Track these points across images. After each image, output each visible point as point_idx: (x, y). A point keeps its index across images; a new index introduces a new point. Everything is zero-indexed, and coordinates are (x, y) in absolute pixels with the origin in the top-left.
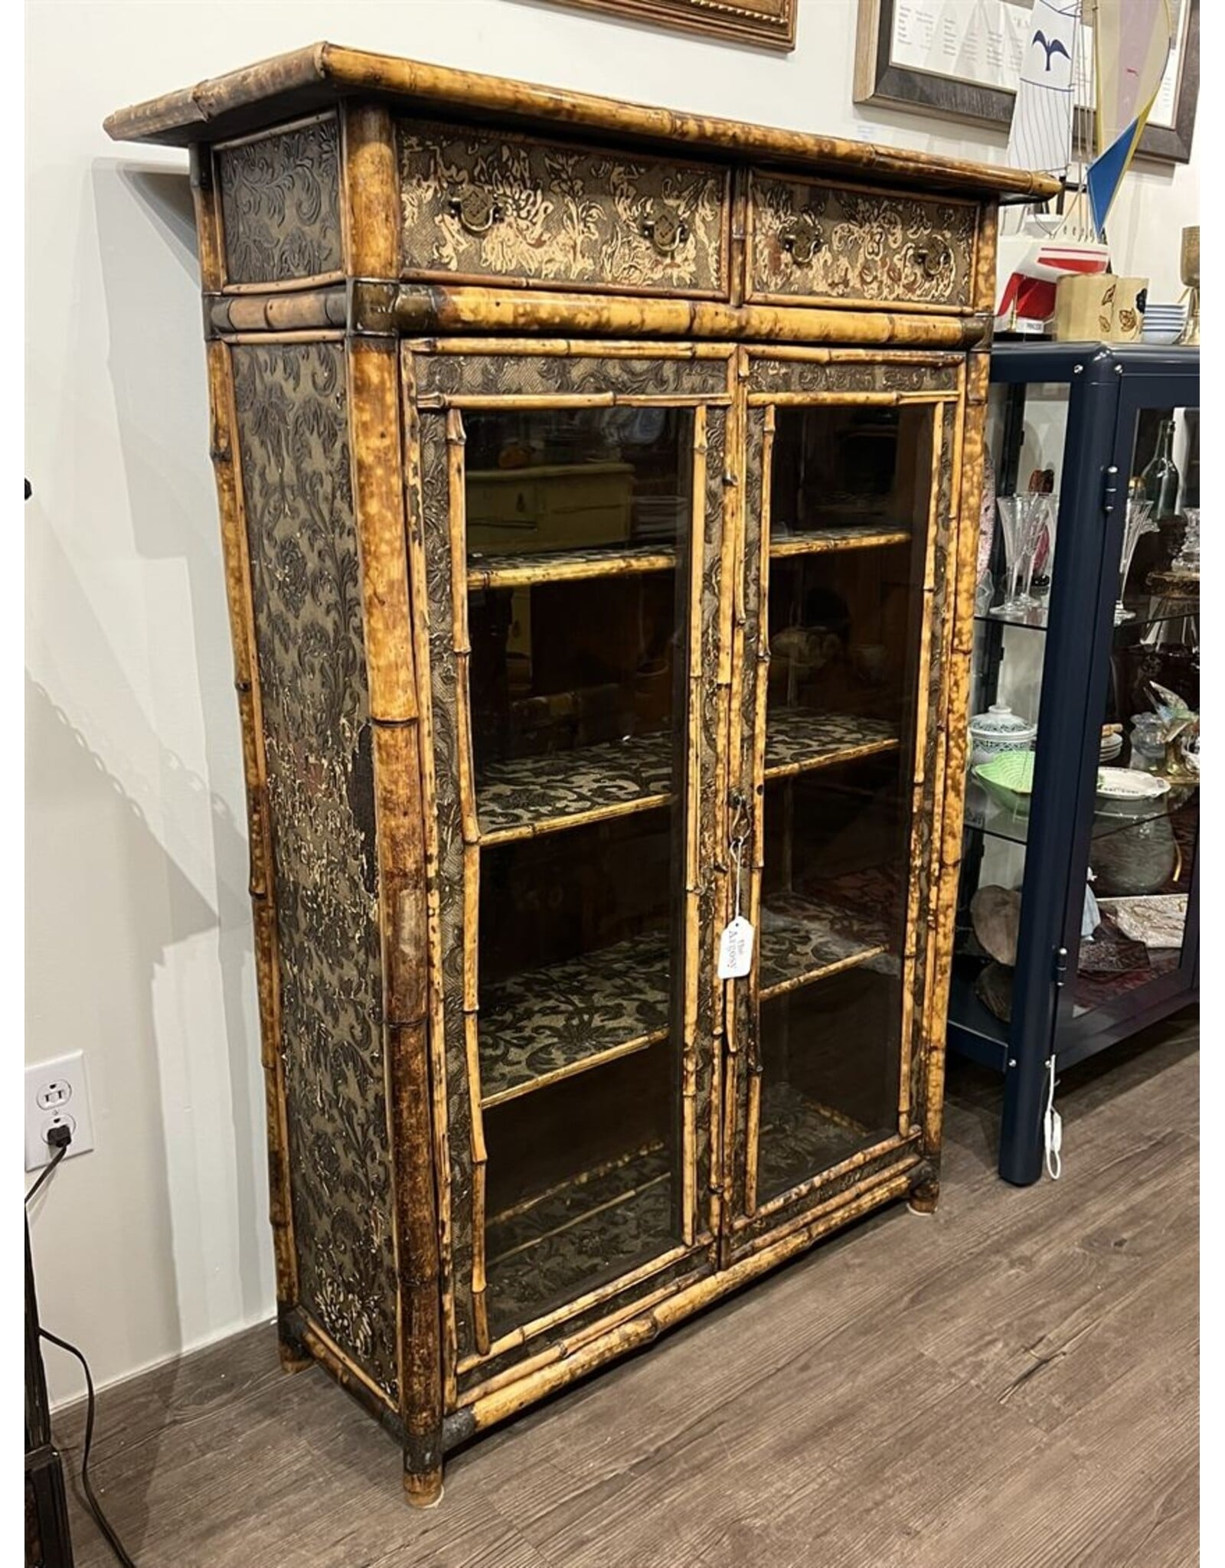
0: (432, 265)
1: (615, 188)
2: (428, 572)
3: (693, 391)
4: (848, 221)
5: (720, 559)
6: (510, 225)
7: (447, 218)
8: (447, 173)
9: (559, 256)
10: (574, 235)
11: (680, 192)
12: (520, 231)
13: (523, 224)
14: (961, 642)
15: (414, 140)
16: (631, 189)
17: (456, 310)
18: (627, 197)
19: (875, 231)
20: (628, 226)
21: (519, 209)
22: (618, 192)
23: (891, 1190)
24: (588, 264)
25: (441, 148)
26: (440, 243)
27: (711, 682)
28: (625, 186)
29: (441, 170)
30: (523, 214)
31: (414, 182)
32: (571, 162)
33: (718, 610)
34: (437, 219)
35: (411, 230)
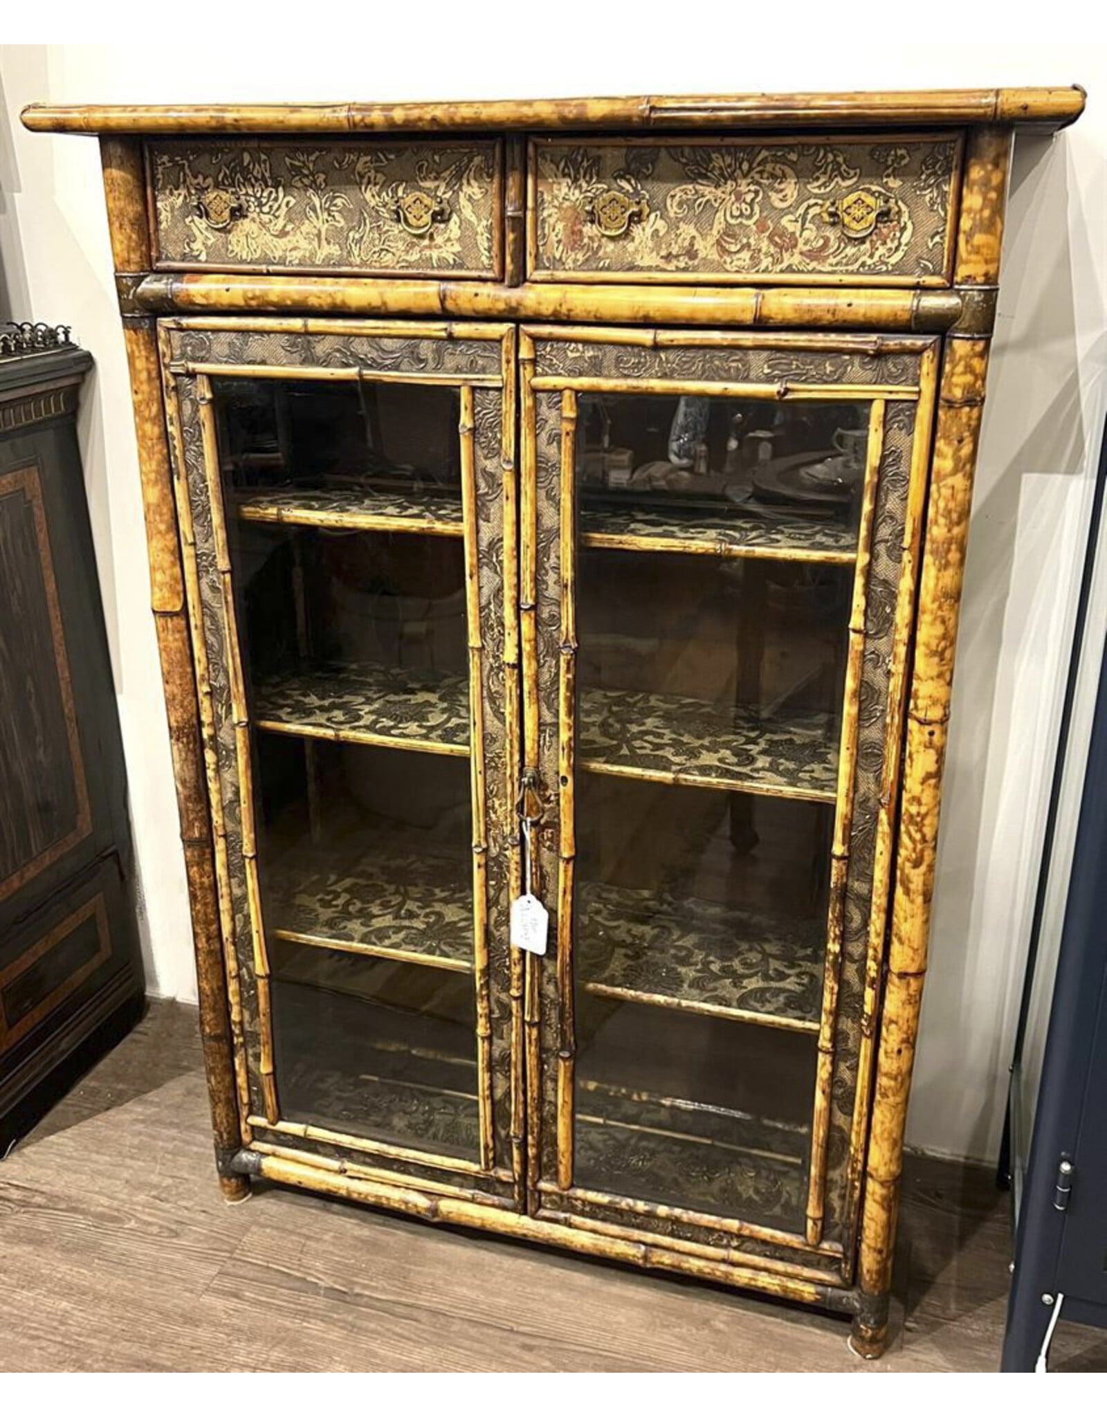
0: (184, 257)
1: (362, 177)
2: (191, 502)
3: (458, 370)
4: (693, 181)
5: (501, 540)
6: (253, 220)
7: (196, 218)
8: (196, 181)
9: (304, 244)
10: (319, 224)
11: (439, 173)
12: (263, 224)
13: (266, 218)
14: (916, 707)
15: (165, 158)
16: (379, 175)
17: (188, 295)
18: (375, 184)
19: (743, 188)
20: (377, 212)
21: (261, 205)
22: (365, 180)
23: (785, 1289)
24: (334, 250)
25: (188, 160)
26: (191, 239)
27: (496, 657)
28: (372, 174)
29: (190, 180)
30: (266, 209)
31: (167, 192)
32: (312, 158)
33: (500, 589)
34: (187, 220)
35: (166, 231)
